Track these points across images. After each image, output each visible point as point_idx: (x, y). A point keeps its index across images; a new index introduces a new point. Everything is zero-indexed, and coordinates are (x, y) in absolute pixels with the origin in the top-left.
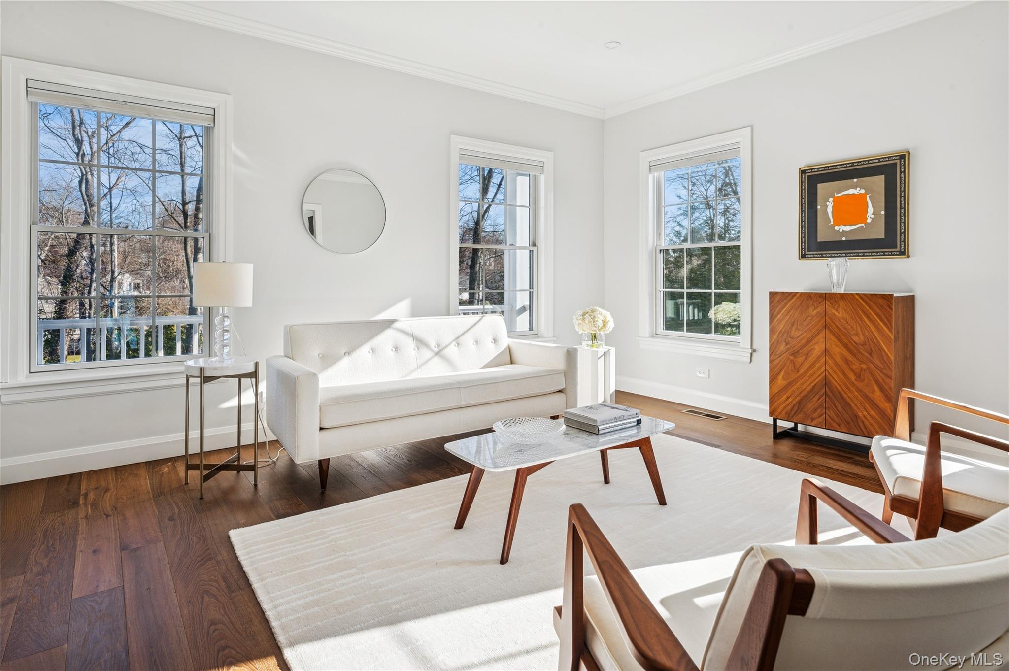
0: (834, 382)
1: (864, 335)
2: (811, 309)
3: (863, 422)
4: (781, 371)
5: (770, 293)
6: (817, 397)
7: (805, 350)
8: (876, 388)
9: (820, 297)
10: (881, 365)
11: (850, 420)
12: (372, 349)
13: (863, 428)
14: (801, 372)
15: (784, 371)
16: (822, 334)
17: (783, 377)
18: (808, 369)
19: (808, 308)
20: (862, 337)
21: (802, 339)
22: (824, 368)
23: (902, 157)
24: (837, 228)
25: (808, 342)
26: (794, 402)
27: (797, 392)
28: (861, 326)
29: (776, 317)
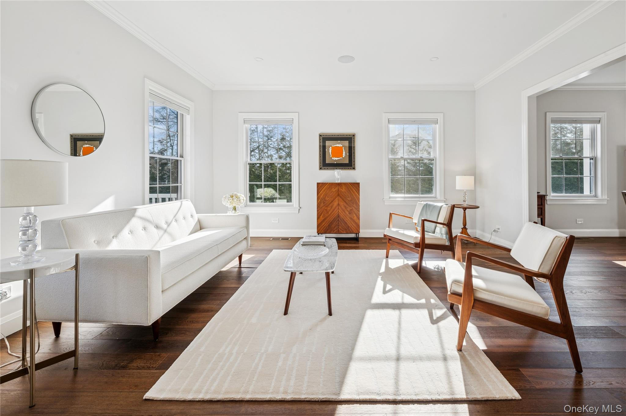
0: (342, 216)
1: (351, 197)
2: (333, 189)
3: (351, 228)
4: (321, 215)
5: (317, 183)
6: (335, 222)
7: (331, 205)
8: (355, 216)
9: (336, 184)
10: (356, 207)
11: (346, 228)
12: (130, 231)
13: (351, 230)
14: (329, 213)
15: (323, 214)
16: (337, 198)
17: (322, 216)
18: (332, 212)
19: (332, 188)
20: (350, 198)
21: (330, 201)
22: (338, 211)
23: (354, 135)
24: (333, 158)
25: (332, 201)
26: (327, 225)
27: (328, 222)
28: (350, 195)
29: (319, 193)
